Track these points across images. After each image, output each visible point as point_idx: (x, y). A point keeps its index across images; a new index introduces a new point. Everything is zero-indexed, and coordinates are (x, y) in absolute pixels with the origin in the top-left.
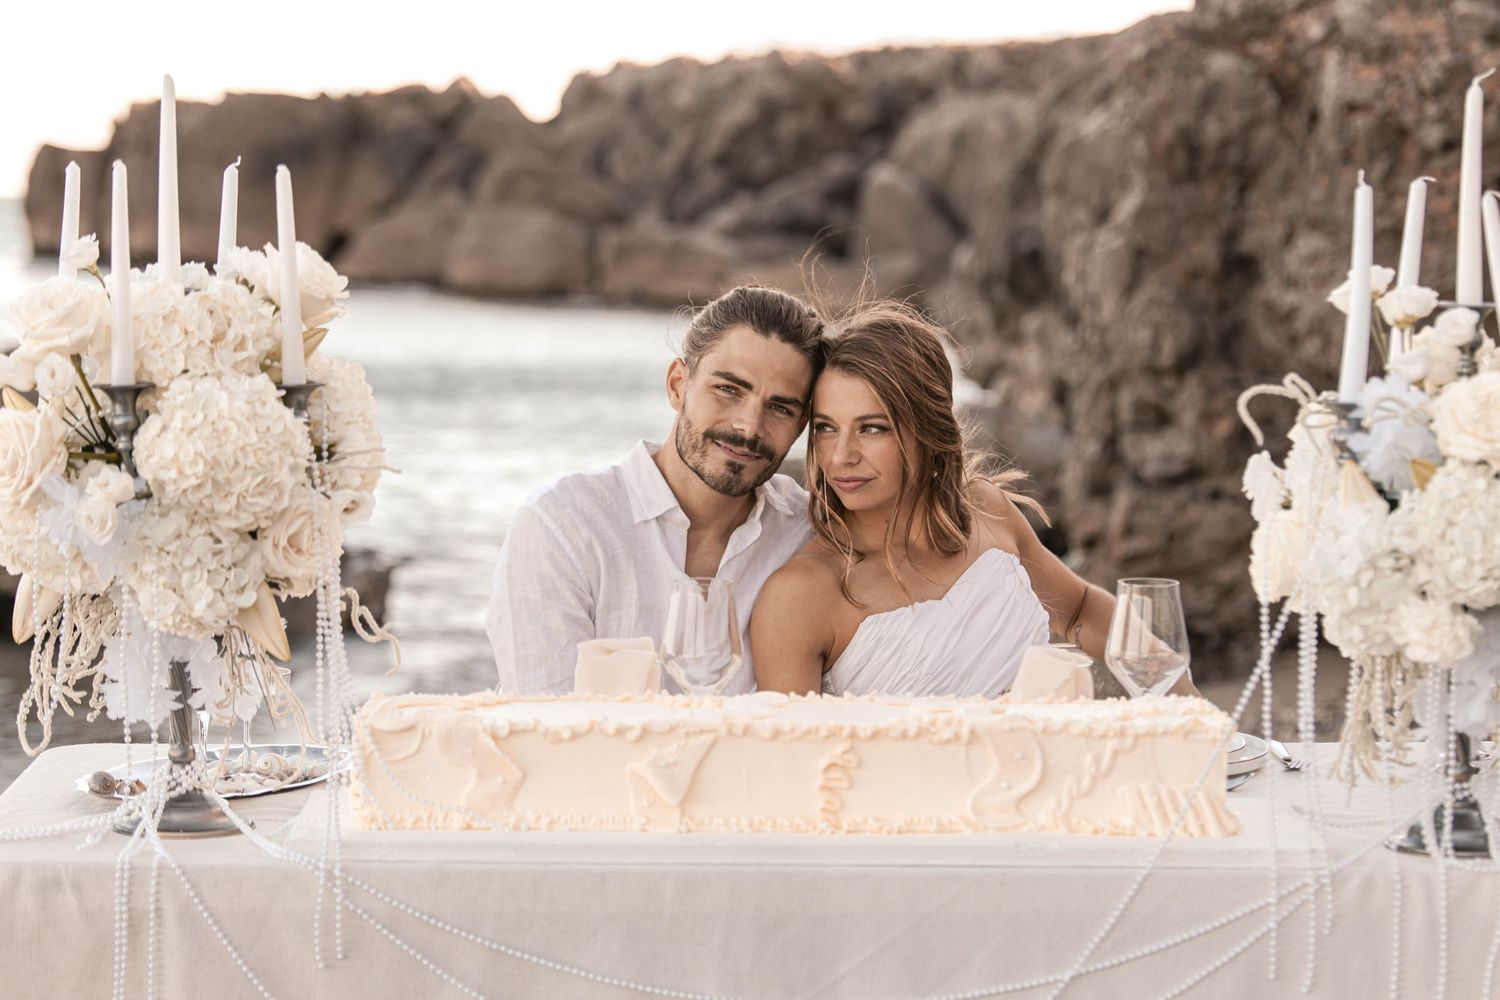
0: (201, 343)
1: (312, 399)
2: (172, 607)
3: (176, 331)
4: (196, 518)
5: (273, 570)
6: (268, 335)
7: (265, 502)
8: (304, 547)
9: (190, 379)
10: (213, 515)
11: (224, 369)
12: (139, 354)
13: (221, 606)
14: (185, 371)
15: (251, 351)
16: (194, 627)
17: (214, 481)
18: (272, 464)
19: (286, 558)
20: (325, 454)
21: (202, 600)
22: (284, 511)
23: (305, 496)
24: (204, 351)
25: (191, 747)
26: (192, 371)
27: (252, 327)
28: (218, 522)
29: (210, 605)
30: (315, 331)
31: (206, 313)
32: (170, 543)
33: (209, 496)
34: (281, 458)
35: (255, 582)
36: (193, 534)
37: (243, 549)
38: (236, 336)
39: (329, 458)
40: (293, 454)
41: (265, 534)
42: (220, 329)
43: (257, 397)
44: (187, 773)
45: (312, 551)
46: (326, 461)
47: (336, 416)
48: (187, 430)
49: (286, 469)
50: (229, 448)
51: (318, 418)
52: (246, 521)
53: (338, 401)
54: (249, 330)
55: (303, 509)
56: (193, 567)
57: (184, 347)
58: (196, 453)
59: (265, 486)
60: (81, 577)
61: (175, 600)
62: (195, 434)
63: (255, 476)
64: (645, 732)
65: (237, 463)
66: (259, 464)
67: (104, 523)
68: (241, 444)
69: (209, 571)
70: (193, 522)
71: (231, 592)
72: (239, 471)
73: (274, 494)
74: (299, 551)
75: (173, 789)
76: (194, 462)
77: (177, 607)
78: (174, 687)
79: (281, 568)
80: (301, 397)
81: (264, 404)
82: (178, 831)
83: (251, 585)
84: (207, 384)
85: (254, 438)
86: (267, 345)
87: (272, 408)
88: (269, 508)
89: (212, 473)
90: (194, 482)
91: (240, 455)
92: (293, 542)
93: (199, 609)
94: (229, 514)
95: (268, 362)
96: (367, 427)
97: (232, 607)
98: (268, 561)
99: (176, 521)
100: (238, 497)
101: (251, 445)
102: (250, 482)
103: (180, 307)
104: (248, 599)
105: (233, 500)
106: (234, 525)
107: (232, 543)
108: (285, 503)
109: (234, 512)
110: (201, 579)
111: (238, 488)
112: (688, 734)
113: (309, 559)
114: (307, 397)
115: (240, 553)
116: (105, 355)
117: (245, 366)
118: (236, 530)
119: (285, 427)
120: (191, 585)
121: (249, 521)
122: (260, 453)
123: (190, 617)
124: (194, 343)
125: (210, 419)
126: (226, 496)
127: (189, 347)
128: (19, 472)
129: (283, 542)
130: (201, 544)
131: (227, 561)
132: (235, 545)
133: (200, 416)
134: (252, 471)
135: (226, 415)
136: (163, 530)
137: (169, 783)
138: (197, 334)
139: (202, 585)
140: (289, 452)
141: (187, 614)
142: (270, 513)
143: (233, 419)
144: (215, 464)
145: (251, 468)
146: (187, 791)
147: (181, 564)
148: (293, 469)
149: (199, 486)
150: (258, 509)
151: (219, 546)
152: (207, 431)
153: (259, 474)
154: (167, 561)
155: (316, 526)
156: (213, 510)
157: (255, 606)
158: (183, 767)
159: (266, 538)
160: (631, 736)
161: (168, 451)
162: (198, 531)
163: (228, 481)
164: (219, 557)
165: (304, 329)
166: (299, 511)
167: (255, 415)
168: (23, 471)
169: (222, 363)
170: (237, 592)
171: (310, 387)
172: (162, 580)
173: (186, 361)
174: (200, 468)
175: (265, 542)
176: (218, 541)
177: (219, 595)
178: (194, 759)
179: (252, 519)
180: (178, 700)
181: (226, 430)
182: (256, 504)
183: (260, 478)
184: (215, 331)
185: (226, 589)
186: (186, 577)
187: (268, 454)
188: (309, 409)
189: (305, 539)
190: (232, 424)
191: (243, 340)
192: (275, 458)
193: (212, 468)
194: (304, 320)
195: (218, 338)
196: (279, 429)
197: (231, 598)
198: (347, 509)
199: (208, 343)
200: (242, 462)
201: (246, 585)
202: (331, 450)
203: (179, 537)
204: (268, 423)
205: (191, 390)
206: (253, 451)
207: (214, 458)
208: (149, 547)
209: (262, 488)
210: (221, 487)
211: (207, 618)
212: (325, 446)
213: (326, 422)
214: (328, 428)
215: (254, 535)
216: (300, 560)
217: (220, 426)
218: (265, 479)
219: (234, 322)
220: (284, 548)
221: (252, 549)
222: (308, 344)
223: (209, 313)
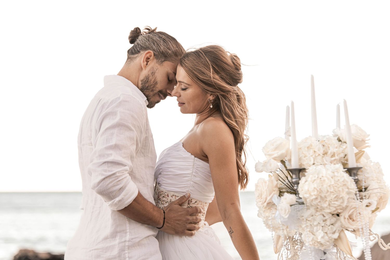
0: (319, 155)
1: (359, 173)
2: (311, 238)
3: (311, 152)
4: (318, 209)
6: (342, 152)
8: (355, 219)
9: (315, 166)
10: (322, 209)
11: (327, 163)
12: (300, 159)
13: (326, 238)
14: (314, 164)
15: (337, 158)
16: (319, 245)
17: (321, 197)
18: (340, 191)
19: (349, 222)
20: (363, 190)
21: (320, 235)
22: (347, 207)
23: (354, 202)
24: (320, 157)
26: (316, 163)
27: (337, 150)
28: (324, 211)
29: (323, 237)
30: (361, 152)
31: (321, 146)
32: (309, 218)
33: (320, 202)
34: (343, 189)
35: (339, 230)
37: (334, 219)
38: (331, 153)
39: (365, 191)
40: (348, 188)
42: (326, 151)
43: (336, 170)
45: (358, 220)
46: (363, 192)
47: (368, 178)
48: (312, 181)
49: (345, 193)
50: (325, 186)
51: (361, 179)
52: (333, 210)
53: (368, 173)
54: (335, 150)
55: (353, 206)
56: (317, 225)
57: (314, 156)
58: (314, 188)
60: (287, 230)
61: (312, 236)
62: (315, 182)
63: (333, 195)
66: (335, 191)
67: (286, 210)
68: (329, 184)
69: (322, 227)
70: (317, 211)
71: (330, 233)
72: (329, 193)
73: (341, 201)
74: (353, 220)
76: (314, 191)
77: (313, 238)
79: (347, 226)
80: (355, 172)
81: (338, 173)
83: (337, 231)
84: (320, 167)
85: (333, 183)
86: (342, 155)
87: (341, 174)
88: (340, 206)
89: (320, 194)
90: (314, 197)
92: (350, 217)
93: (319, 239)
94: (327, 207)
95: (346, 162)
96: (379, 181)
97: (330, 238)
98: (342, 223)
99: (312, 210)
100: (329, 202)
101: (332, 185)
102: (333, 196)
103: (313, 144)
104: (336, 235)
105: (327, 203)
106: (329, 211)
107: (329, 217)
108: (344, 205)
109: (328, 207)
110: (319, 229)
111: (328, 199)
113: (356, 223)
114: (357, 172)
116: (290, 160)
117: (335, 162)
118: (330, 213)
120: (317, 231)
121: (334, 210)
122: (335, 188)
124: (317, 155)
125: (319, 177)
126: (325, 202)
127: (316, 156)
128: (263, 197)
129: (347, 216)
130: (319, 218)
131: (328, 223)
132: (331, 218)
133: (317, 177)
134: (333, 193)
135: (324, 176)
136: (307, 214)
138: (318, 152)
139: (320, 231)
141: (316, 241)
142: (341, 207)
143: (326, 177)
144: (321, 191)
145: (333, 192)
147: (313, 224)
148: (349, 193)
149: (316, 198)
150: (336, 206)
151: (325, 218)
152: (319, 181)
153: (335, 194)
154: (309, 223)
155: (358, 212)
156: (322, 207)
157: (339, 237)
159: (341, 216)
161: (306, 188)
162: (318, 213)
163: (325, 197)
164: (325, 222)
165: (356, 151)
166: (352, 208)
167: (335, 176)
168: (264, 196)
169: (326, 161)
170: (333, 233)
171: (358, 169)
172: (308, 230)
173: (314, 161)
174: (316, 193)
175: (341, 217)
176: (324, 216)
177: (325, 234)
179: (334, 209)
181: (324, 180)
182: (335, 204)
183: (335, 195)
184: (324, 151)
185: (328, 232)
186: (315, 228)
187: (338, 188)
188: (358, 176)
189: (354, 217)
190: (326, 178)
191: (334, 153)
192: (340, 189)
193: (320, 193)
194: (357, 148)
195: (325, 154)
196: (342, 180)
197: (330, 235)
198: (367, 206)
199: (321, 155)
200: (329, 190)
201: (335, 231)
202: (366, 189)
203: (312, 216)
204: (339, 178)
205: (316, 169)
206: (333, 187)
207: (320, 189)
208: (303, 219)
209: (336, 199)
210: (323, 199)
211: (323, 241)
212: (363, 187)
213: (364, 180)
214: (365, 182)
215: (338, 215)
216: (354, 223)
217: (322, 179)
218: (337, 196)
219: (331, 148)
220: (348, 219)
221: (337, 220)
222: (358, 156)
223: (323, 146)
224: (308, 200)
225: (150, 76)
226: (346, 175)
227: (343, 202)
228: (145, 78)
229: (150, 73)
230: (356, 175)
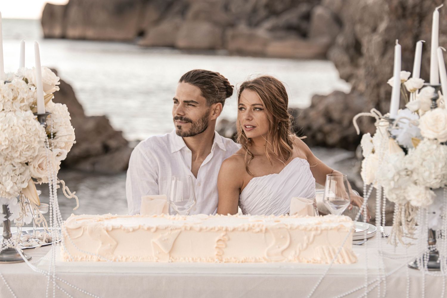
0: (8, 100)
1: (48, 118)
4: (7, 159)
5: (33, 176)
6: (32, 97)
7: (29, 153)
8: (44, 168)
9: (5, 113)
10: (12, 158)
11: (16, 109)
13: (16, 188)
14: (3, 110)
15: (26, 103)
16: (7, 195)
17: (12, 147)
18: (31, 141)
19: (38, 171)
20: (52, 136)
21: (9, 186)
22: (37, 156)
23: (44, 151)
24: (10, 103)
25: (10, 233)
26: (5, 110)
27: (26, 95)
28: (14, 160)
29: (12, 188)
30: (49, 95)
31: (10, 90)
33: (11, 152)
34: (34, 139)
35: (28, 180)
36: (6, 164)
38: (21, 98)
39: (53, 138)
40: (39, 137)
41: (31, 163)
42: (15, 96)
43: (27, 118)
44: (9, 242)
45: (47, 169)
46: (52, 138)
47: (56, 123)
48: (3, 130)
49: (36, 142)
50: (17, 136)
51: (50, 124)
52: (23, 160)
53: (57, 118)
54: (25, 96)
55: (43, 155)
56: (6, 175)
57: (3, 102)
58: (5, 138)
59: (29, 148)
62: (6, 131)
63: (26, 145)
64: (157, 229)
65: (19, 141)
66: (27, 141)
68: (21, 134)
69: (11, 176)
70: (6, 160)
71: (19, 183)
72: (20, 143)
73: (33, 150)
74: (42, 169)
75: (3, 247)
76: (5, 141)
78: (4, 213)
79: (36, 175)
80: (44, 118)
81: (30, 120)
82: (5, 261)
83: (26, 180)
84: (9, 115)
85: (25, 132)
86: (32, 100)
87: (32, 122)
88: (31, 155)
89: (11, 144)
90: (5, 147)
91: (20, 138)
92: (40, 166)
93: (8, 189)
94: (17, 157)
95: (33, 106)
96: (67, 127)
97: (19, 188)
98: (32, 173)
100: (20, 152)
101: (24, 135)
102: (24, 147)
104: (25, 185)
105: (19, 153)
106: (19, 161)
107: (19, 167)
108: (36, 154)
109: (19, 157)
110: (9, 179)
111: (20, 149)
112: (171, 230)
113: (45, 172)
114: (46, 117)
115: (22, 170)
117: (24, 108)
118: (20, 163)
119: (36, 128)
120: (6, 181)
121: (24, 160)
122: (27, 137)
123: (5, 191)
124: (6, 101)
125: (10, 126)
126: (16, 152)
127: (5, 102)
129: (37, 166)
130: (9, 167)
131: (18, 173)
132: (20, 167)
133: (7, 125)
134: (24, 144)
135: (16, 125)
137: (2, 245)
138: (7, 98)
139: (9, 181)
140: (38, 137)
141: (5, 190)
142: (32, 157)
143: (18, 126)
144: (12, 141)
145: (24, 142)
146: (9, 248)
147: (2, 174)
148: (39, 142)
149: (7, 148)
150: (27, 156)
151: (14, 168)
152: (10, 130)
153: (27, 144)
155: (48, 161)
156: (12, 156)
157: (28, 187)
158: (8, 240)
159: (31, 165)
160: (153, 230)
162: (8, 163)
163: (17, 147)
164: (15, 172)
165: (45, 94)
166: (41, 156)
167: (26, 125)
169: (16, 107)
170: (21, 183)
171: (47, 114)
173: (3, 106)
174: (7, 143)
176: (14, 166)
177: (15, 184)
178: (11, 237)
179: (25, 159)
180: (5, 217)
181: (16, 130)
182: (26, 154)
183: (27, 146)
184: (13, 96)
185: (17, 182)
186: (4, 178)
187: (30, 138)
188: (47, 121)
189: (44, 165)
190: (18, 128)
191: (23, 99)
192: (32, 139)
193: (11, 143)
194: (45, 91)
195: (15, 99)
196: (34, 129)
197: (19, 185)
198: (57, 155)
199: (11, 100)
200: (21, 141)
201: (24, 181)
202: (54, 135)
203: (1, 165)
204: (31, 127)
205: (5, 116)
206: (25, 137)
207: (12, 139)
209: (28, 149)
210: (14, 149)
211: (11, 192)
212: (52, 134)
213: (52, 126)
214: (53, 127)
215: (27, 164)
216: (43, 172)
217: (14, 128)
218: (29, 146)
219: (20, 93)
220: (37, 168)
221: (26, 169)
222: (47, 99)
223: (12, 90)
226: (37, 123)
227: (34, 152)
230: (44, 121)
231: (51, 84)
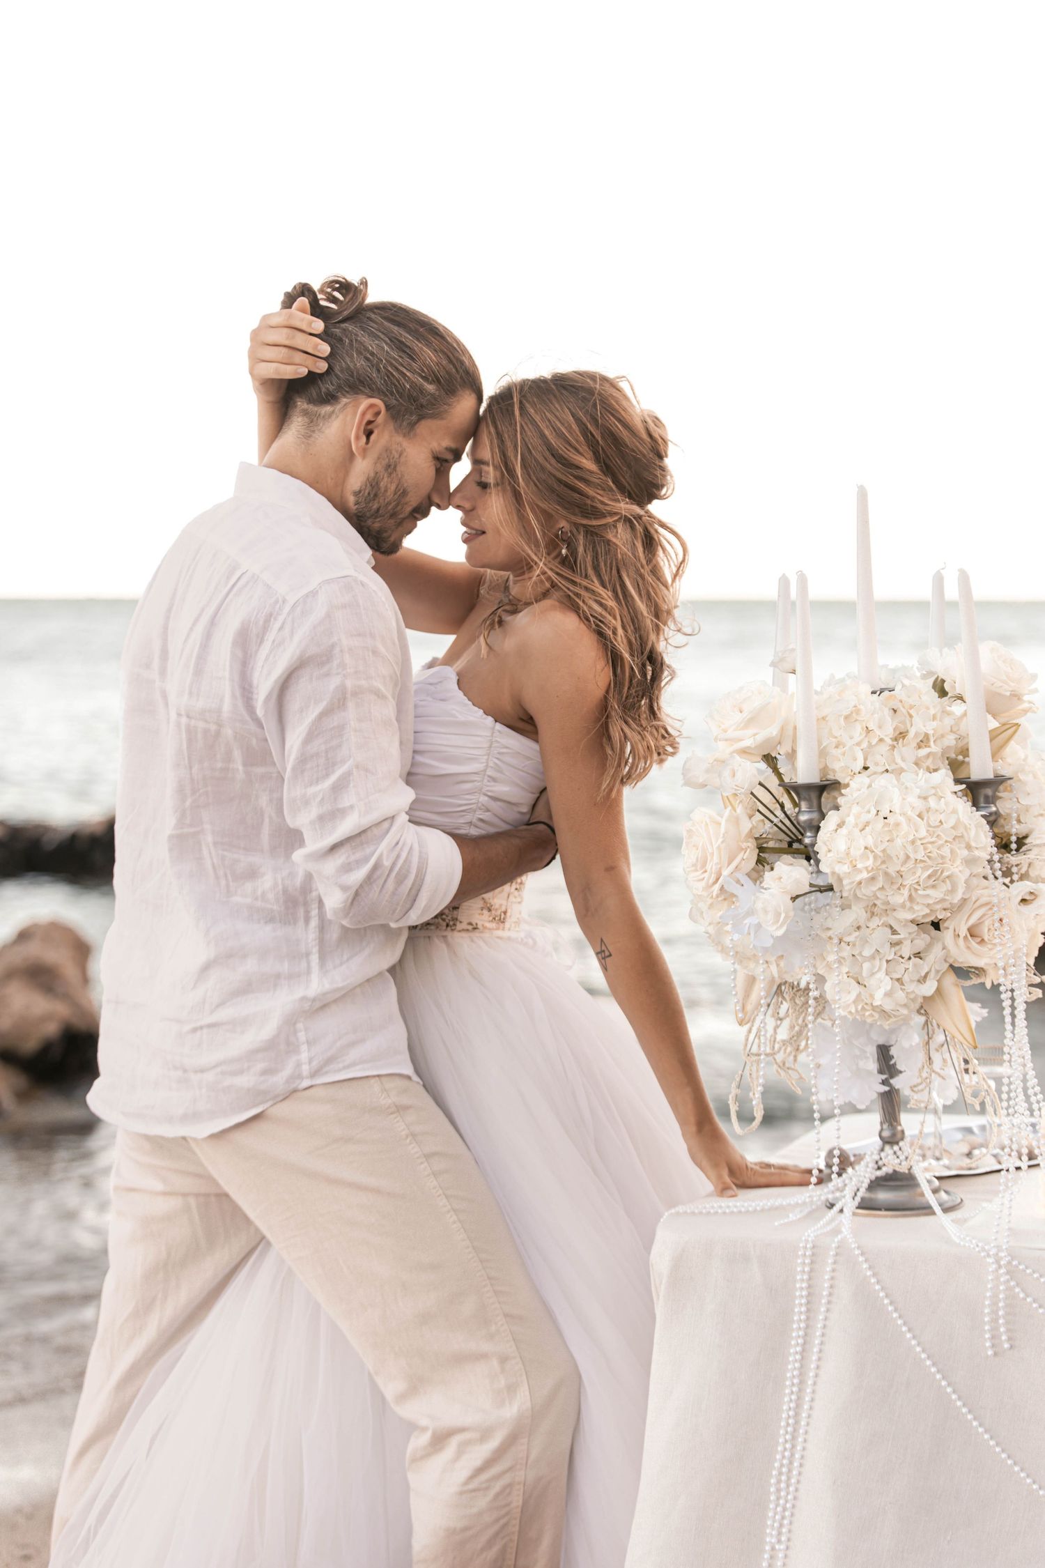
0: (881, 740)
1: (1003, 791)
2: (853, 996)
3: (858, 732)
4: (875, 910)
5: (955, 961)
6: (953, 732)
7: (936, 894)
8: (986, 938)
9: (870, 776)
10: (889, 909)
11: (903, 765)
12: (823, 753)
13: (900, 996)
14: (866, 768)
15: (934, 748)
16: (876, 1015)
17: (886, 874)
18: (943, 857)
19: (968, 948)
20: (1014, 846)
21: (880, 987)
22: (964, 901)
23: (987, 887)
24: (884, 749)
25: (899, 1128)
26: (872, 768)
27: (935, 724)
28: (895, 914)
29: (888, 994)
30: (1008, 726)
31: (887, 713)
32: (850, 934)
33: (882, 888)
34: (952, 851)
35: (937, 972)
36: (872, 924)
37: (921, 941)
38: (917, 734)
39: (1017, 850)
40: (969, 847)
41: (946, 925)
42: (902, 728)
43: (933, 791)
44: (895, 1153)
45: (995, 941)
46: (1014, 852)
47: (1027, 809)
48: (861, 826)
49: (959, 862)
50: (899, 842)
51: (1007, 811)
52: (921, 912)
53: (1029, 794)
54: (930, 727)
55: (983, 900)
56: (873, 957)
57: (865, 745)
58: (866, 848)
59: (936, 878)
60: (778, 965)
61: (856, 990)
62: (869, 828)
63: (925, 869)
65: (908, 857)
66: (930, 857)
67: (778, 915)
68: (911, 837)
69: (888, 961)
70: (873, 914)
71: (912, 981)
72: (910, 864)
73: (948, 885)
74: (982, 941)
75: (879, 1168)
76: (864, 856)
77: (859, 995)
78: (881, 1072)
79: (967, 959)
80: (989, 792)
81: (940, 798)
82: (880, 1209)
83: (932, 974)
84: (883, 781)
85: (923, 832)
86: (950, 740)
87: (947, 804)
88: (943, 900)
89: (884, 866)
90: (865, 875)
91: (910, 849)
92: (973, 933)
93: (879, 998)
94: (903, 906)
95: (960, 758)
97: (912, 996)
98: (949, 951)
99: (857, 913)
100: (910, 890)
101: (921, 839)
102: (922, 874)
103: (862, 707)
104: (929, 988)
105: (906, 892)
106: (910, 916)
107: (910, 933)
108: (960, 895)
109: (908, 904)
110: (880, 969)
111: (909, 881)
113: (991, 949)
114: (996, 790)
115: (920, 943)
116: (792, 755)
117: (929, 762)
118: (915, 922)
119: (958, 819)
120: (872, 974)
121: (926, 913)
122: (930, 847)
123: (872, 1004)
124: (874, 742)
125: (882, 814)
126: (899, 889)
127: (870, 745)
128: (708, 867)
129: (963, 931)
130: (880, 936)
131: (906, 950)
132: (913, 935)
133: (874, 812)
134: (922, 865)
135: (898, 811)
136: (842, 922)
137: (877, 1162)
138: (878, 732)
139: (881, 975)
140: (963, 845)
141: (869, 1002)
142: (946, 905)
143: (903, 814)
144: (886, 858)
145: (922, 861)
146: (895, 1171)
147: (860, 954)
148: (970, 862)
149: (873, 879)
150: (931, 902)
151: (897, 937)
152: (880, 825)
153: (929, 866)
154: (847, 951)
155: (997, 917)
156: (888, 903)
157: (939, 991)
158: (892, 1147)
159: (948, 928)
161: (841, 844)
162: (876, 922)
163: (900, 874)
164: (898, 948)
165: (993, 724)
166: (978, 904)
167: (928, 810)
168: (712, 866)
169: (903, 760)
170: (919, 981)
171: (998, 782)
172: (845, 969)
173: (866, 758)
174: (871, 862)
175: (945, 932)
176: (894, 932)
177: (897, 984)
178: (902, 1139)
180: (884, 1083)
181: (897, 825)
182: (928, 896)
183: (930, 871)
184: (896, 728)
185: (906, 978)
186: (866, 966)
187: (939, 848)
188: (998, 803)
189: (986, 930)
190: (902, 819)
191: (927, 736)
192: (946, 851)
193: (883, 862)
194: (994, 716)
195: (901, 735)
196: (952, 822)
197: (911, 987)
198: (1023, 901)
199: (889, 741)
200: (912, 855)
201: (927, 974)
202: (1021, 842)
203: (859, 928)
204: (942, 817)
205: (870, 786)
206: (922, 844)
207: (884, 851)
208: (830, 938)
209: (931, 882)
210: (894, 880)
211: (888, 1006)
212: (1014, 839)
213: (1015, 815)
214: (1019, 821)
215: (936, 925)
216: (984, 949)
217: (891, 820)
218: (935, 871)
219: (916, 719)
220: (965, 937)
221: (935, 939)
222: (1000, 738)
223: (892, 711)
224: (845, 882)
225: (383, 478)
226: (963, 807)
227: (953, 890)
228: (366, 486)
229: (380, 468)
230: (990, 800)
231: (1008, 694)
